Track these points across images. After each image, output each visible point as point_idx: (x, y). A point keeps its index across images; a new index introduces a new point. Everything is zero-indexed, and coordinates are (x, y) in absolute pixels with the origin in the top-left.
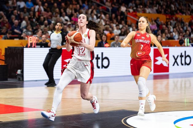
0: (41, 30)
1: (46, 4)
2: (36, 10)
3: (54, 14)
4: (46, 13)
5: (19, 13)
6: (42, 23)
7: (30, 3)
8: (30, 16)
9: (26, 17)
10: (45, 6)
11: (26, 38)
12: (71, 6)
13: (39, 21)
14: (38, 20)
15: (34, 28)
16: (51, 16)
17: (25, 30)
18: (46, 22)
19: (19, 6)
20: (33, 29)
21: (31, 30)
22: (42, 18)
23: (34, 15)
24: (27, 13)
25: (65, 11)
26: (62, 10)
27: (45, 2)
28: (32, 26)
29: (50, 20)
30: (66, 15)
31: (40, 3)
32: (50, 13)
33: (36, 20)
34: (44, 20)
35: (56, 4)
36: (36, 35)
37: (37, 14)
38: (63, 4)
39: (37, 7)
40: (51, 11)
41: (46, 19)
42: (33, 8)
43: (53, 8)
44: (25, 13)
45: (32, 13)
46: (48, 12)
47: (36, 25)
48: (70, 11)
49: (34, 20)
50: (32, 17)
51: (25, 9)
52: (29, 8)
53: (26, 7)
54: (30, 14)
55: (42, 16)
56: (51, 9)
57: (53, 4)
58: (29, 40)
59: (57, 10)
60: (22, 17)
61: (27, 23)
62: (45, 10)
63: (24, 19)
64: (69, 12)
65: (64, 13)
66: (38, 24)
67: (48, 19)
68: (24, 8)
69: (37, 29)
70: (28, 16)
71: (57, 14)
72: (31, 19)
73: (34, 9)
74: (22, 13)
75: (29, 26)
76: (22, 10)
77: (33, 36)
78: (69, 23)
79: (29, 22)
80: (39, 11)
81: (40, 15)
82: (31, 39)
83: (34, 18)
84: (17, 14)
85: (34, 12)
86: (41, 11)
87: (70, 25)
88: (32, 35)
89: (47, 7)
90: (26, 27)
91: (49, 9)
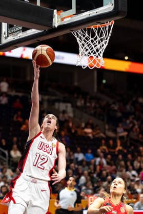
0: (104, 187)
1: (109, 156)
2: (97, 163)
3: (119, 167)
4: (109, 166)
5: (76, 166)
6: (104, 179)
7: (90, 155)
8: (90, 171)
9: (86, 172)
10: (108, 158)
11: (86, 197)
12: (139, 158)
13: (101, 177)
14: (99, 175)
15: (96, 185)
16: (115, 171)
17: (84, 188)
18: (109, 177)
19: (77, 159)
20: (93, 186)
21: (91, 187)
22: (104, 172)
23: (95, 169)
24: (87, 167)
25: (132, 164)
26: (129, 163)
27: (108, 154)
28: (93, 183)
29: (114, 175)
30: (134, 169)
31: (102, 155)
32: (114, 167)
33: (97, 176)
34: (107, 175)
35: (120, 157)
36: (97, 195)
37: (98, 168)
38: (129, 156)
39: (98, 160)
40: (115, 165)
41: (109, 174)
42: (93, 161)
43: (117, 161)
44: (84, 167)
45: (92, 167)
46: (111, 165)
47: (98, 181)
48: (139, 165)
49: (95, 175)
50: (93, 171)
51: (84, 163)
52: (88, 160)
53: (85, 159)
54: (89, 168)
55: (105, 170)
56: (115, 162)
57: (117, 156)
58: (90, 200)
59: (123, 163)
60: (80, 172)
61: (86, 178)
62: (108, 163)
63: (82, 174)
64: (137, 166)
65: (131, 167)
66: (99, 180)
67: (111, 173)
68: (82, 161)
69: (98, 187)
70: (87, 170)
71: (122, 168)
72: (92, 175)
73: (95, 162)
74: (80, 167)
75: (90, 183)
76: (81, 163)
77: (95, 195)
78: (137, 179)
79: (89, 178)
80: (101, 164)
81: (103, 169)
82: (91, 199)
83: (94, 173)
84: (74, 169)
85: (95, 166)
86: (103, 164)
87: (138, 181)
88: (92, 194)
89: (111, 160)
90: (85, 184)
91: (112, 162)
